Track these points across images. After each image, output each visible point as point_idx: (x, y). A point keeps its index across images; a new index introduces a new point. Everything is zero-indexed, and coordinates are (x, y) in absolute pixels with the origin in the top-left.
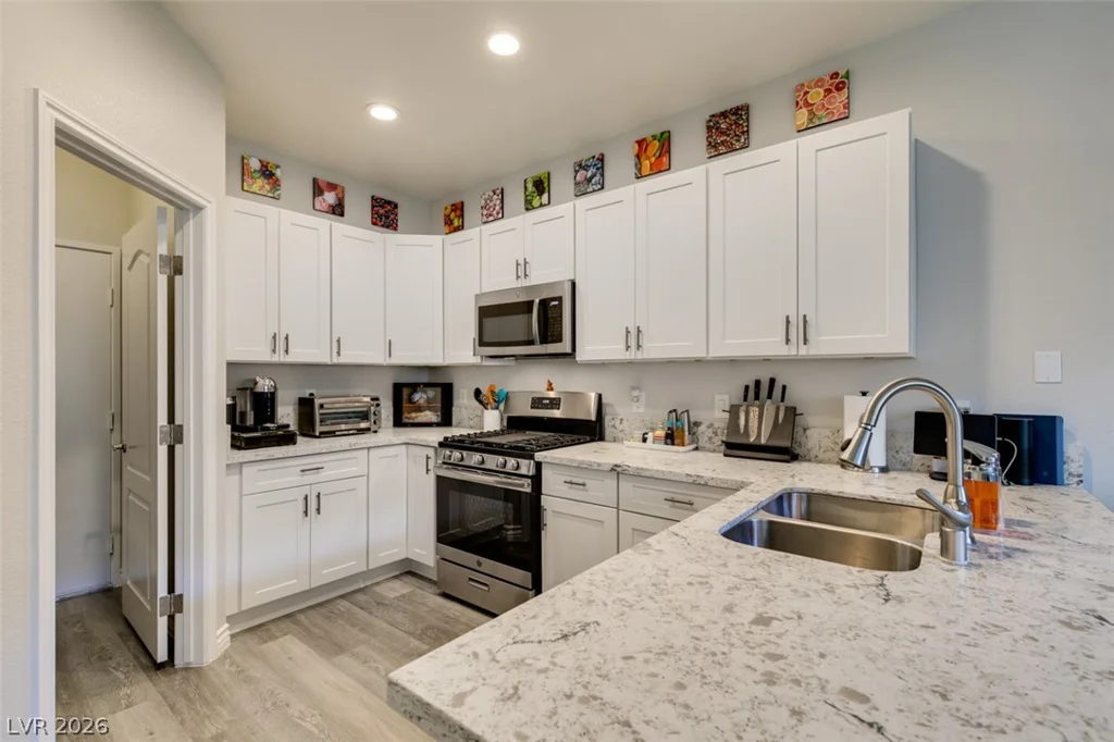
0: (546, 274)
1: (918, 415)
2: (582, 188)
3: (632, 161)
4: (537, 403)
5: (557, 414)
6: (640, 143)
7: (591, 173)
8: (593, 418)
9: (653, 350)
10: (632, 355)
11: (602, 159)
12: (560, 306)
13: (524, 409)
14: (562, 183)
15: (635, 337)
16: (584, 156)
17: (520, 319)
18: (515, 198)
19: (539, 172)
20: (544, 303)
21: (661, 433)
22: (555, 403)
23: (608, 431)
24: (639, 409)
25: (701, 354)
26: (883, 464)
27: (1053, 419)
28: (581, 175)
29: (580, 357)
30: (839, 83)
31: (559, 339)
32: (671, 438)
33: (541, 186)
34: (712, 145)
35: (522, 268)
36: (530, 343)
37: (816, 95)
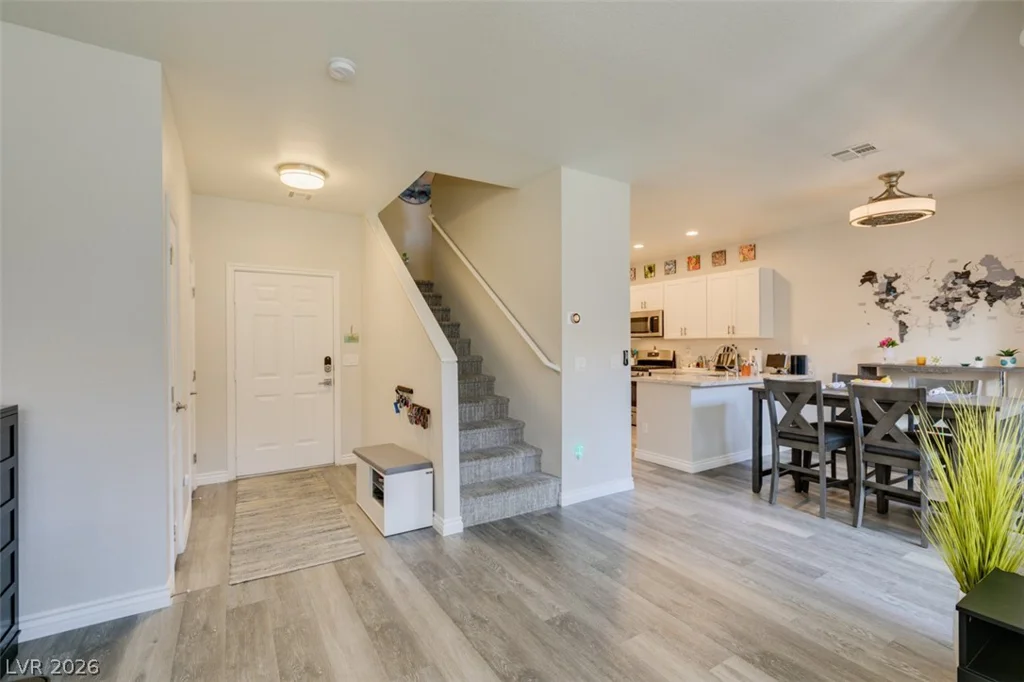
0: (652, 307)
1: (769, 356)
2: (667, 272)
3: (686, 264)
4: (650, 354)
5: (658, 358)
6: (689, 258)
7: (671, 266)
8: (671, 359)
9: (691, 335)
10: (684, 337)
11: (675, 262)
12: (658, 320)
13: (644, 357)
14: (660, 270)
15: (684, 331)
16: (668, 260)
17: (642, 323)
18: (640, 273)
19: (651, 264)
20: (652, 319)
21: (695, 364)
22: (657, 355)
23: (677, 365)
24: (689, 356)
25: (704, 337)
26: (761, 370)
27: (804, 357)
28: (667, 267)
29: (665, 337)
30: (753, 248)
31: (657, 331)
32: (698, 365)
33: (651, 269)
34: (714, 263)
35: (644, 304)
36: (647, 332)
37: (745, 251)
